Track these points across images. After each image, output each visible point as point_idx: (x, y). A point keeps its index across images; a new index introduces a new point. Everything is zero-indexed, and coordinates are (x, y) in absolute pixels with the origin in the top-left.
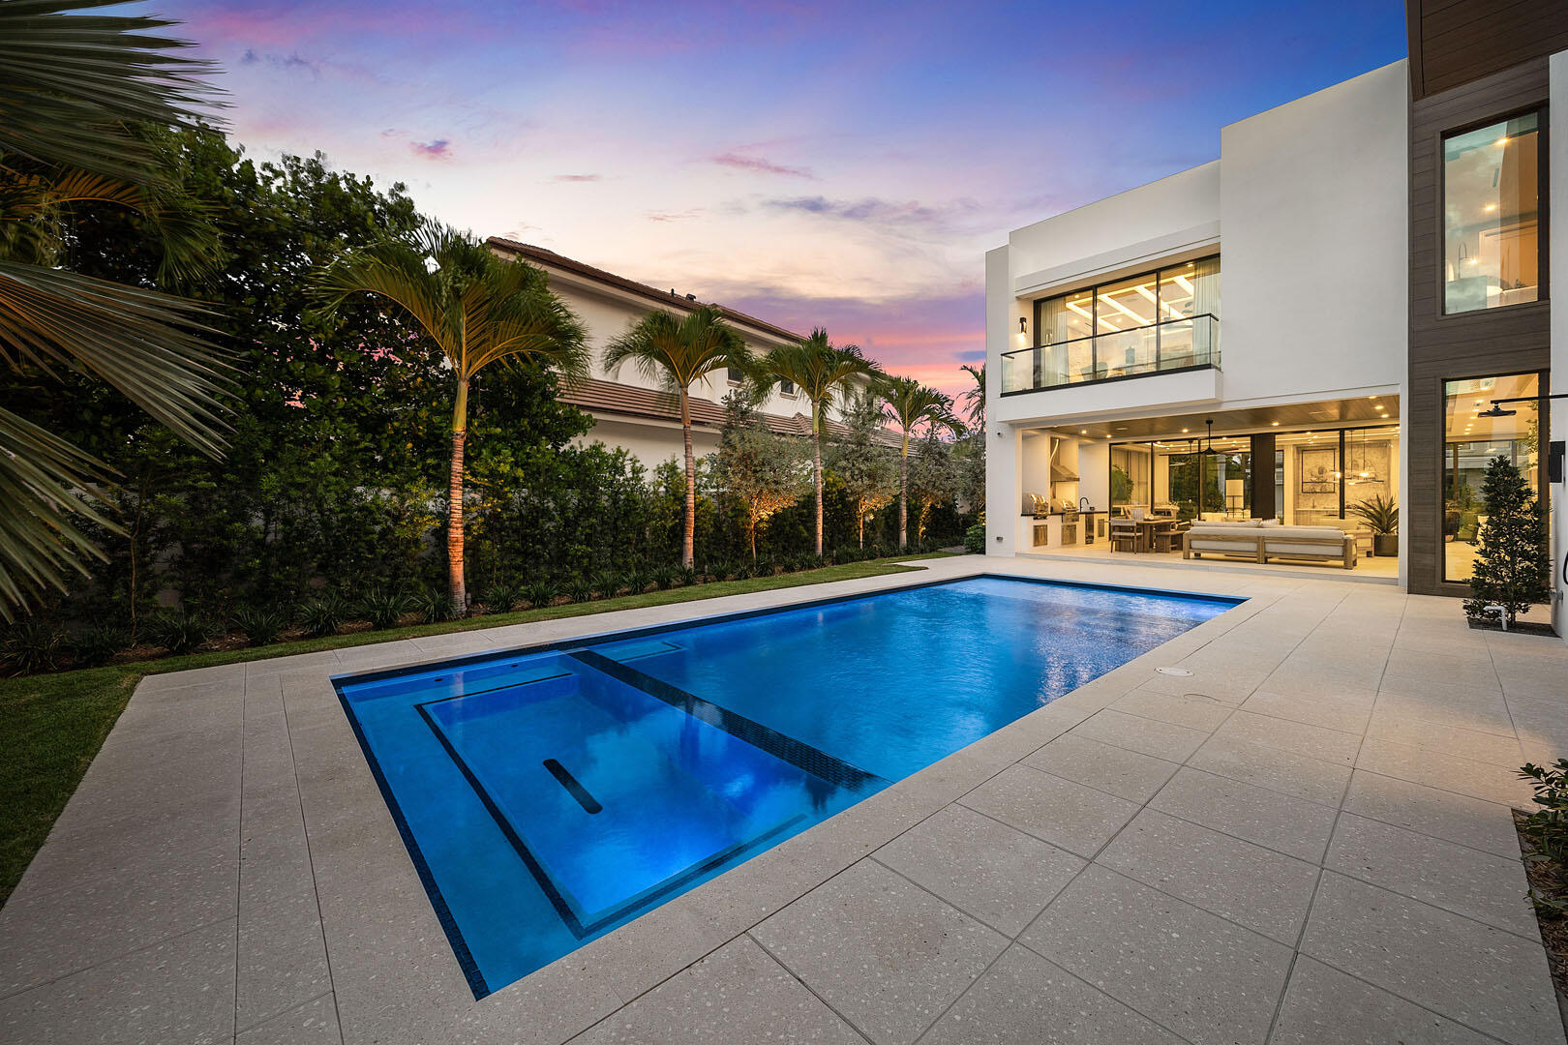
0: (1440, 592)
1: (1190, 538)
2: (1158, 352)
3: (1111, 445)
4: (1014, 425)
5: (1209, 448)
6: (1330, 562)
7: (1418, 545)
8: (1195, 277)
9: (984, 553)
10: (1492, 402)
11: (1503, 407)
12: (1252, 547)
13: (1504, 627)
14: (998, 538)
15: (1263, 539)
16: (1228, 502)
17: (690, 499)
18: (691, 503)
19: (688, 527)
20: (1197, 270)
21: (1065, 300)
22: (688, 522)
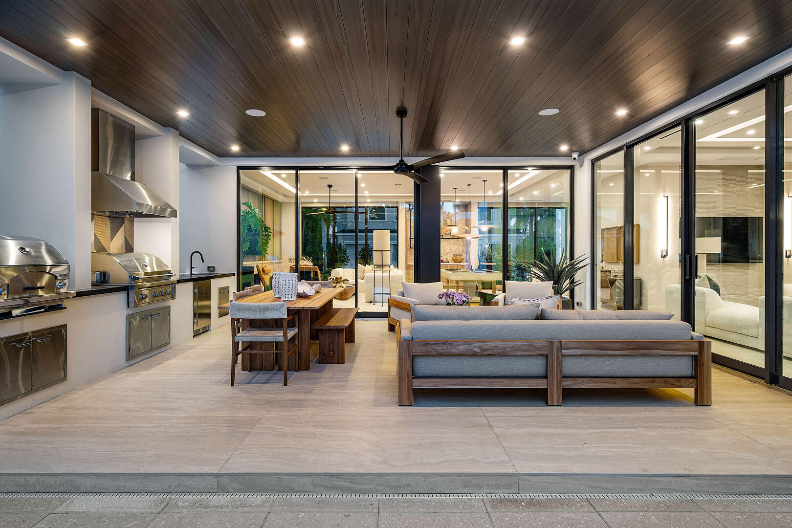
3: (238, 167)
15: (560, 348)
16: (376, 256)
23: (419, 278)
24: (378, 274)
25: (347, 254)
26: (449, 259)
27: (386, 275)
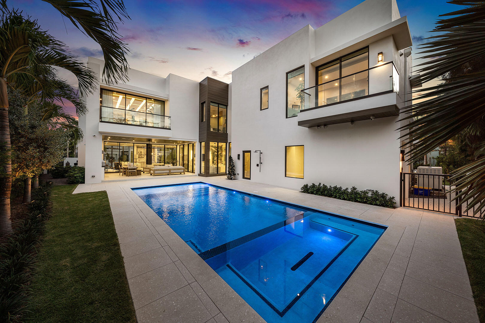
0: (209, 176)
1: (155, 170)
4: (101, 133)
7: (207, 168)
9: (84, 183)
12: (168, 171)
13: (233, 179)
17: (9, 168)
18: (10, 172)
19: (8, 191)
20: (155, 102)
21: (112, 93)
22: (8, 187)
23: (147, 164)
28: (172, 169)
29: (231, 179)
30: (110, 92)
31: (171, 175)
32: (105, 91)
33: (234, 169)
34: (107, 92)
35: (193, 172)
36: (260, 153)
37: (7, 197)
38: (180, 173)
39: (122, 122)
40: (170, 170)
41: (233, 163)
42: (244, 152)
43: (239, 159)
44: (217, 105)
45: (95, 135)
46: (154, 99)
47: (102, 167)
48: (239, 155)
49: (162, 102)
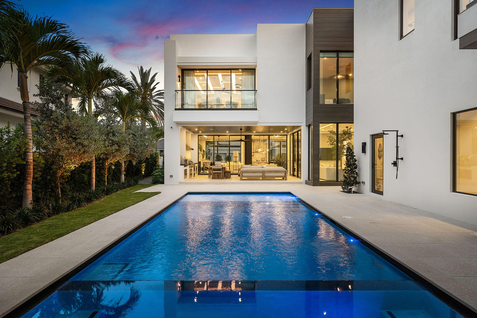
0: (319, 185)
1: (243, 172)
2: (231, 101)
3: (198, 135)
4: (178, 124)
5: (241, 139)
6: (276, 178)
7: (315, 171)
8: (242, 75)
9: (163, 183)
10: (383, 131)
11: (385, 132)
12: (261, 174)
13: (352, 192)
14: (171, 176)
15: (264, 172)
16: (234, 159)
17: (30, 156)
18: (31, 159)
19: (29, 177)
20: (244, 73)
21: (194, 72)
22: (29, 173)
23: (246, 164)
24: (235, 164)
25: (222, 158)
26: (260, 160)
27: (237, 164)
28: (267, 171)
29: (350, 192)
30: (192, 72)
31: (265, 180)
32: (187, 72)
33: (357, 173)
34: (189, 72)
35: (298, 177)
36: (397, 136)
37: (29, 183)
38: (282, 178)
39: (204, 107)
40: (263, 172)
41: (355, 161)
42: (374, 137)
43: (364, 151)
44: (334, 55)
45: (172, 127)
46: (243, 69)
47: (181, 165)
48: (364, 145)
49: (252, 71)
